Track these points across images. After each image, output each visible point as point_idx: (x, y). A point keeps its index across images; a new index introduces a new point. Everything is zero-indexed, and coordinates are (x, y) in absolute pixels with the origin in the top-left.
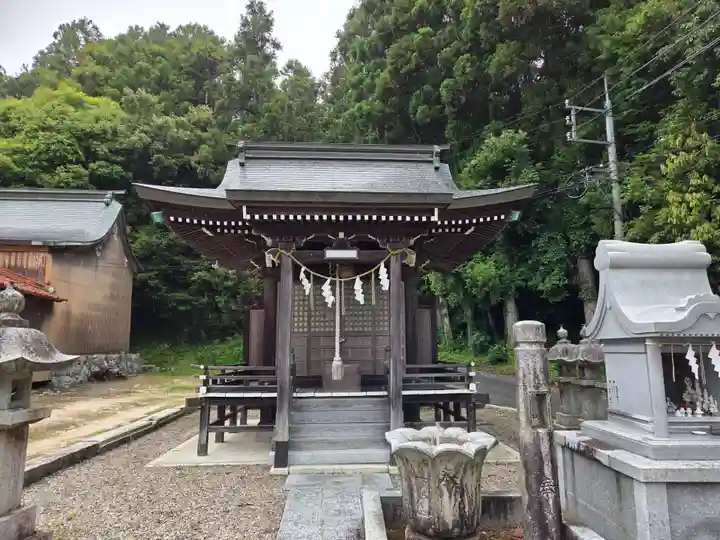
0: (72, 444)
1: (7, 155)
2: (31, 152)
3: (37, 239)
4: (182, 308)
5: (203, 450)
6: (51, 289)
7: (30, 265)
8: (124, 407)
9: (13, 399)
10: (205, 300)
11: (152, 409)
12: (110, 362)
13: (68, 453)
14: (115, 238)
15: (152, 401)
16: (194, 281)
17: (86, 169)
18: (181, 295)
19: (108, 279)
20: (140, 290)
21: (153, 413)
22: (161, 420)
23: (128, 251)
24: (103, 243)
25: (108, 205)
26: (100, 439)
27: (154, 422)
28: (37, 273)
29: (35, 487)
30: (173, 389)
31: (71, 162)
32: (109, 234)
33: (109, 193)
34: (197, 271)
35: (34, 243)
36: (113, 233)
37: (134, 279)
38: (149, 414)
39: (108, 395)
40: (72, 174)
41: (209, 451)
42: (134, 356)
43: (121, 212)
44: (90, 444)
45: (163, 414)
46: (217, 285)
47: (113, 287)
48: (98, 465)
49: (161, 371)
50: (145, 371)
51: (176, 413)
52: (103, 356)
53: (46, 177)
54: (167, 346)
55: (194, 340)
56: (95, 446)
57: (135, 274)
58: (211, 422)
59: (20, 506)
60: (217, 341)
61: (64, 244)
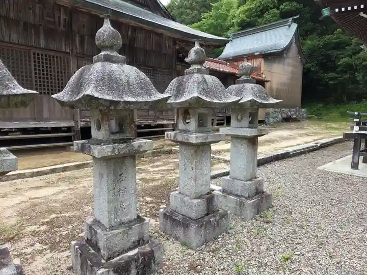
0: (277, 150)
1: (243, 14)
2: (253, 9)
3: (256, 52)
4: (331, 82)
5: (355, 166)
6: (264, 76)
7: (254, 65)
8: (301, 135)
9: (250, 123)
10: (347, 76)
11: (316, 138)
12: (291, 113)
13: (275, 154)
14: (294, 45)
15: (315, 134)
16: (340, 65)
17: (278, 10)
18: (332, 75)
19: (290, 69)
20: (306, 74)
21: (318, 140)
22: (322, 144)
23: (300, 52)
24: (287, 49)
25: (290, 26)
26: (290, 150)
27: (319, 145)
28: (258, 69)
29: (262, 168)
30: (327, 129)
31: (271, 9)
32: (291, 43)
33: (290, 20)
34: (342, 58)
35: (256, 54)
36: (292, 43)
37: (304, 68)
38: (314, 140)
39: (291, 129)
40: (271, 15)
41: (359, 168)
42: (303, 110)
43: (297, 28)
44: (285, 152)
45: (324, 141)
46: (356, 65)
47: (292, 73)
48: (291, 163)
49: (318, 119)
50: (309, 118)
51: (332, 141)
52: (288, 110)
53: (259, 20)
54: (321, 105)
55: (339, 102)
56: (288, 153)
57: (304, 65)
58: (361, 150)
59: (255, 178)
60: (355, 102)
61: (269, 52)
